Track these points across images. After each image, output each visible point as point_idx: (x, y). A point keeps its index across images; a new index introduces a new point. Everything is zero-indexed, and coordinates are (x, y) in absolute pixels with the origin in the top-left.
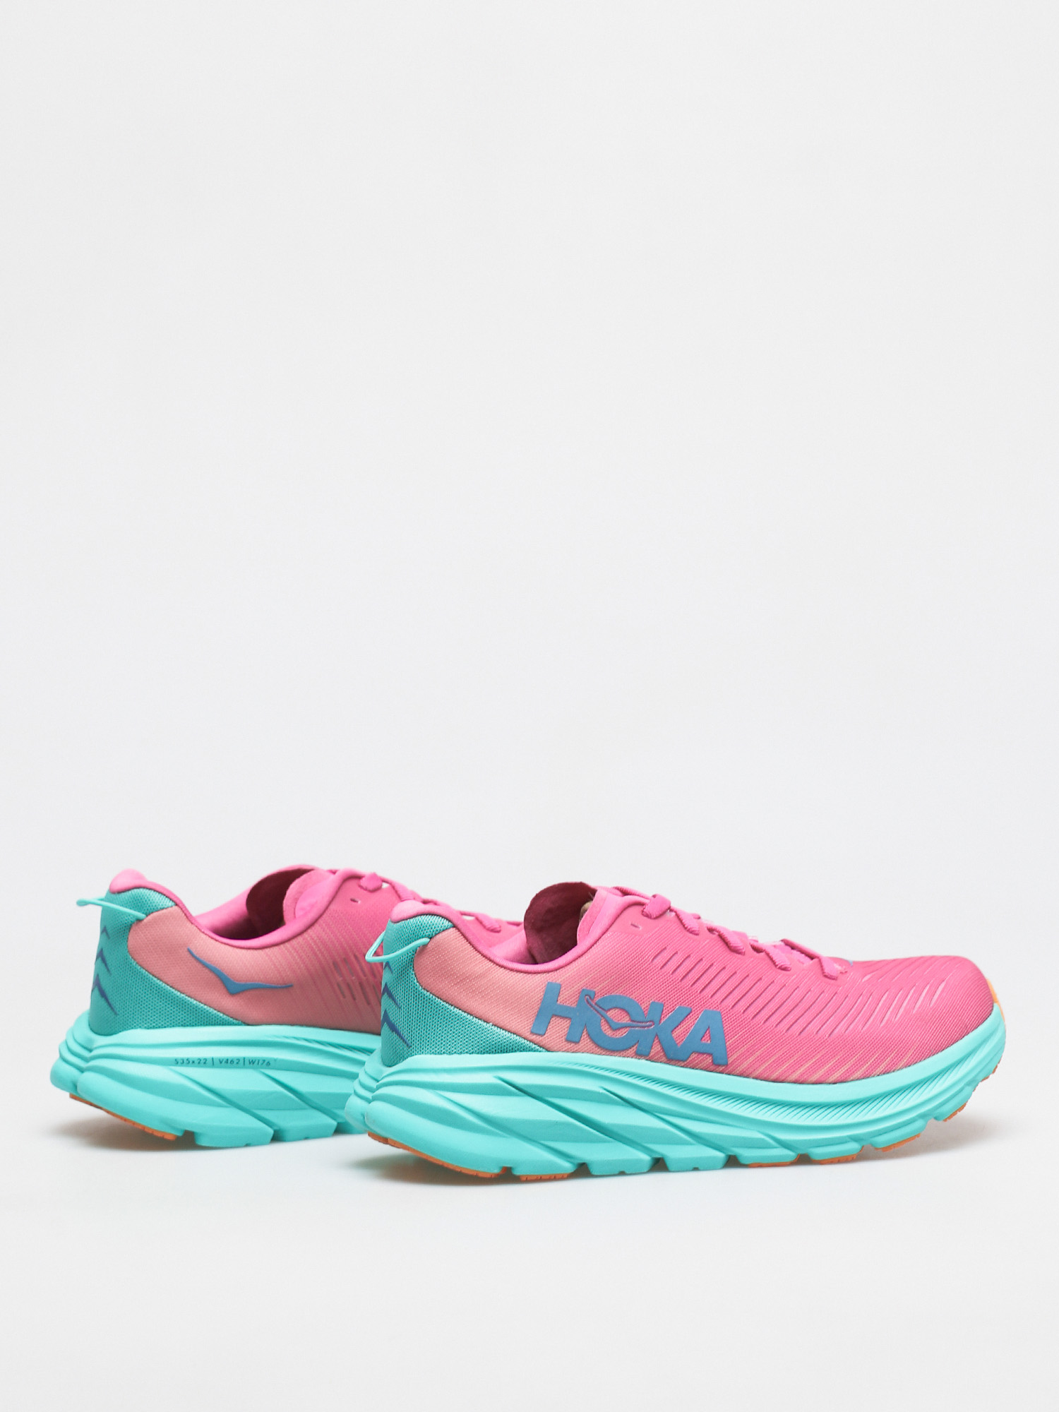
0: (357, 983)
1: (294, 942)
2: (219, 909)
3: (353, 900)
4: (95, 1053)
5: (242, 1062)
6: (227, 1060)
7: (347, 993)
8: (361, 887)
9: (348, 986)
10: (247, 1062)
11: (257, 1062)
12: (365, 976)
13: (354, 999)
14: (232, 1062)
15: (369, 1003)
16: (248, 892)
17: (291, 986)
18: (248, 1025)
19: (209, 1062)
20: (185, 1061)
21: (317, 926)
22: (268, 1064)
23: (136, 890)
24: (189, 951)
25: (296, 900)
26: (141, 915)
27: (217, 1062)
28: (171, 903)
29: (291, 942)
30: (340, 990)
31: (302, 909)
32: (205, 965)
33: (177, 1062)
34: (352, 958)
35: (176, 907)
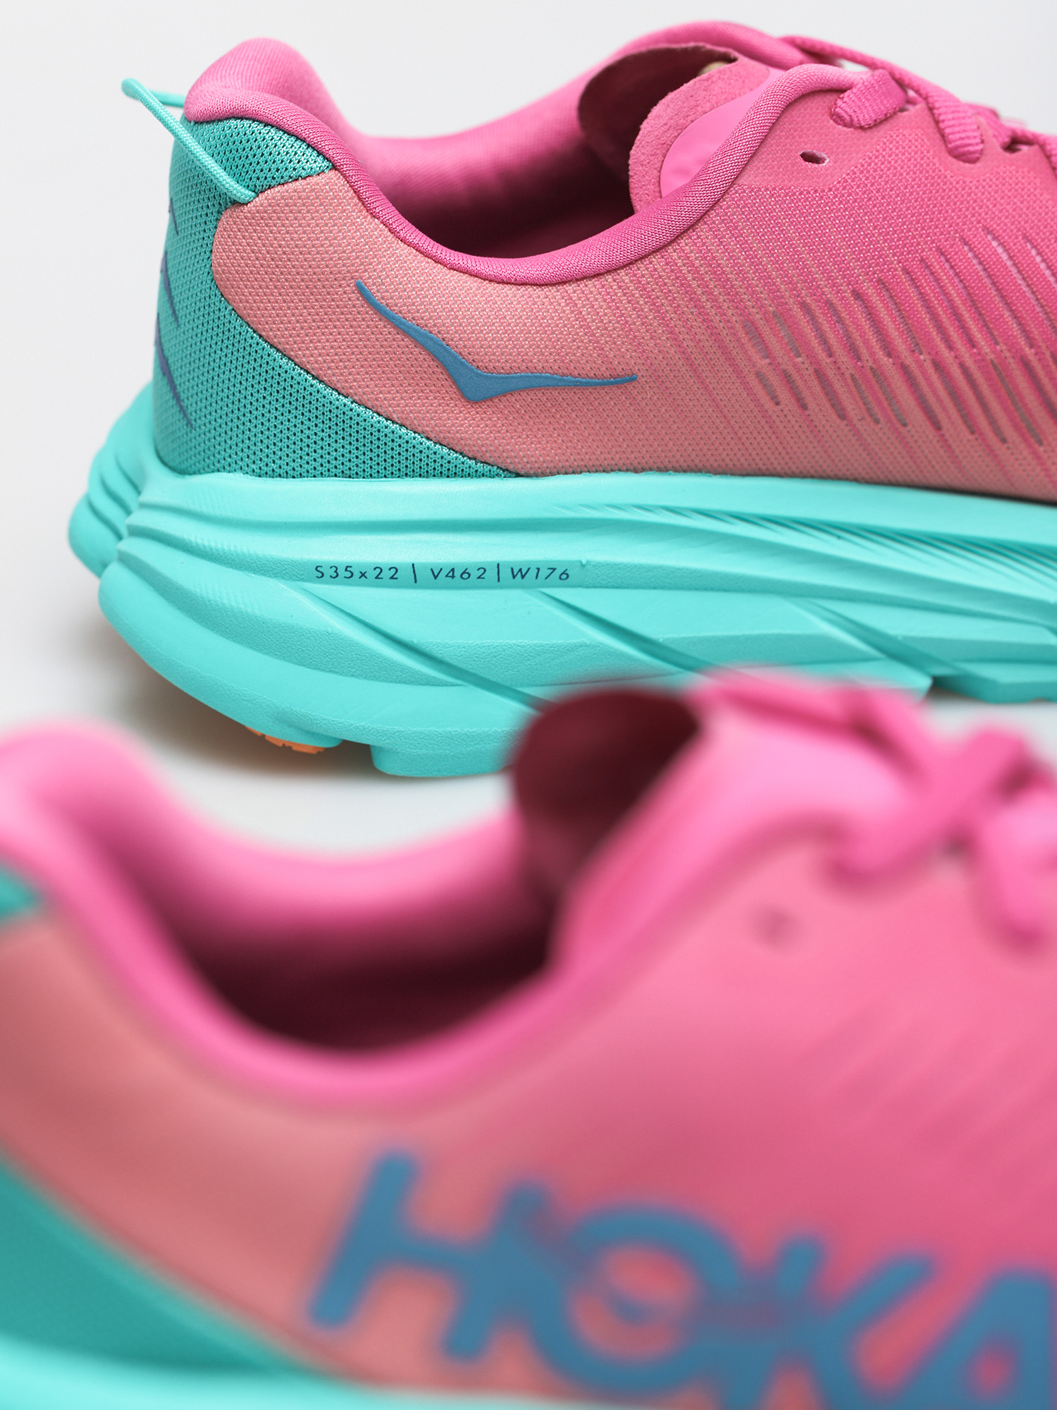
0: (811, 371)
1: (642, 269)
2: (516, 118)
3: (810, 158)
4: (142, 519)
5: (490, 574)
6: (453, 570)
7: (784, 395)
8: (838, 119)
9: (787, 378)
10: (506, 574)
11: (533, 573)
12: (830, 354)
13: (804, 407)
14: (466, 574)
15: (843, 416)
16: (581, 87)
17: (632, 379)
18: (518, 475)
19: (405, 574)
20: (341, 571)
21: (702, 229)
22: (565, 575)
23: (233, 123)
24: (360, 290)
25: (666, 148)
26: (240, 191)
27: (424, 575)
28: (321, 163)
29: (634, 267)
30: (765, 386)
31: (681, 172)
32: (401, 328)
33: (319, 573)
34: (797, 311)
35: (333, 174)
